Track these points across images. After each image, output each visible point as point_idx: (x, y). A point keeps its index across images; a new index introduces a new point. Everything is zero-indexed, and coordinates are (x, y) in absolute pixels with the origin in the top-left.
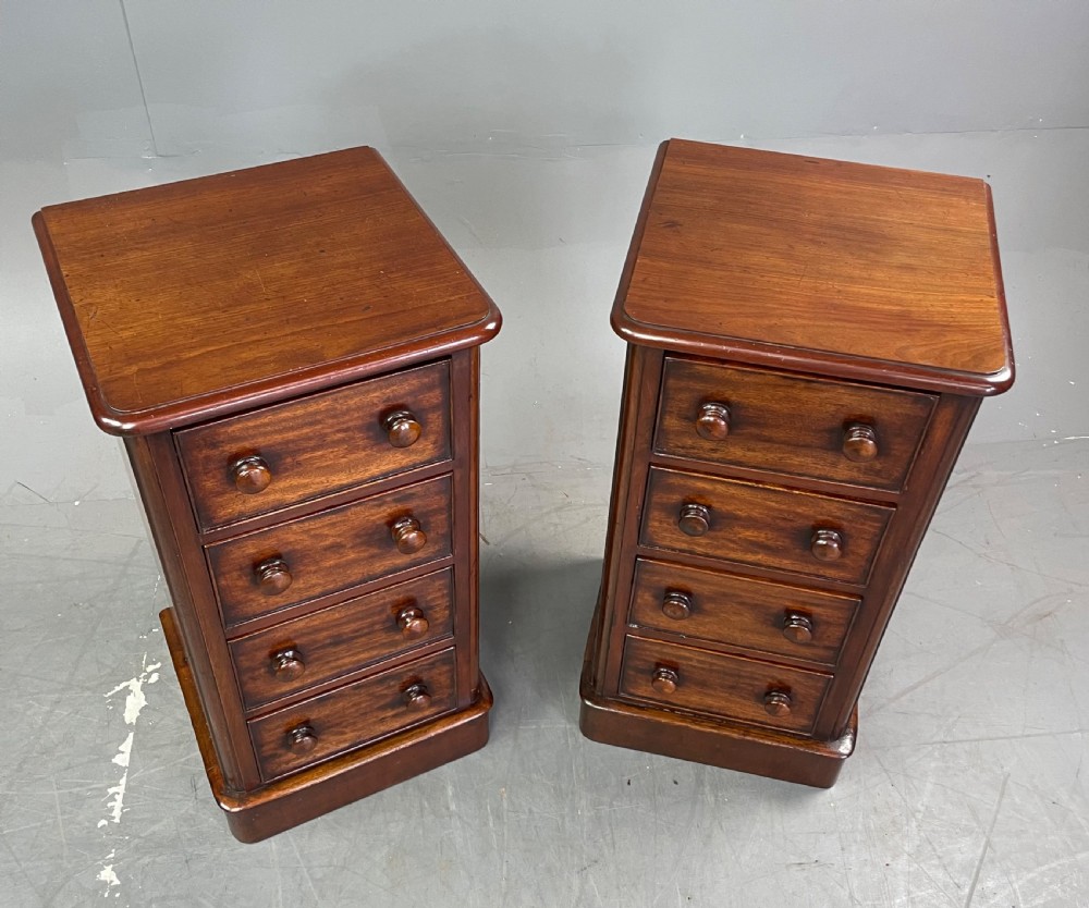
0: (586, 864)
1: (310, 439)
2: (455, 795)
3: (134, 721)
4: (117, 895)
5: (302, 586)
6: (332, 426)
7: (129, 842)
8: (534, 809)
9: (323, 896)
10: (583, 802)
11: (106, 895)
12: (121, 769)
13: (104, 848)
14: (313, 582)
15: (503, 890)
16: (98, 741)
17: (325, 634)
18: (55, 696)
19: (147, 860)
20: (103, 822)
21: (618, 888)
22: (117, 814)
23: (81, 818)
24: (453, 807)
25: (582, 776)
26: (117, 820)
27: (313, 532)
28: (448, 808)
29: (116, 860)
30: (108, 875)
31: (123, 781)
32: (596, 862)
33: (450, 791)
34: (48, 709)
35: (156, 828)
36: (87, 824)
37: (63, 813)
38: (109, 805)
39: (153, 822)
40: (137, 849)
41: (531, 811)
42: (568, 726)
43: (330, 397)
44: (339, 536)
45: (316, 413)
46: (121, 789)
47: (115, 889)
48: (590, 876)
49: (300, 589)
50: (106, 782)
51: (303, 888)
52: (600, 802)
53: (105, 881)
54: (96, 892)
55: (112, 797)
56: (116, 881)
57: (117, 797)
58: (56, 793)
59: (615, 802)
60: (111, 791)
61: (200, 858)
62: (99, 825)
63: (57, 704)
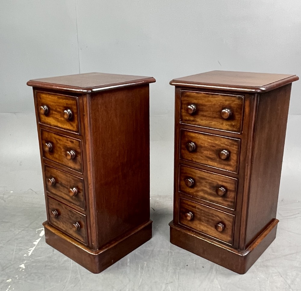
0: (168, 282)
3: (42, 236)
4: (23, 270)
7: (31, 260)
9: (82, 278)
11: (20, 270)
12: (35, 245)
13: (24, 260)
15: (139, 285)
16: (31, 239)
19: (34, 264)
20: (26, 255)
21: (178, 289)
22: (30, 254)
23: (20, 253)
25: (172, 263)
26: (29, 255)
28: (127, 264)
29: (26, 263)
30: (23, 266)
31: (34, 247)
32: (172, 282)
34: (20, 231)
35: (39, 258)
36: (21, 255)
37: (16, 252)
38: (28, 252)
39: (40, 256)
40: (33, 262)
41: (153, 268)
42: (170, 251)
46: (33, 249)
47: (24, 269)
50: (29, 247)
51: (77, 276)
52: (176, 269)
53: (21, 267)
54: (18, 269)
55: (30, 250)
56: (24, 268)
57: (31, 250)
58: (15, 248)
59: (181, 269)
60: (30, 249)
61: (49, 266)
62: (24, 256)
63: (23, 230)
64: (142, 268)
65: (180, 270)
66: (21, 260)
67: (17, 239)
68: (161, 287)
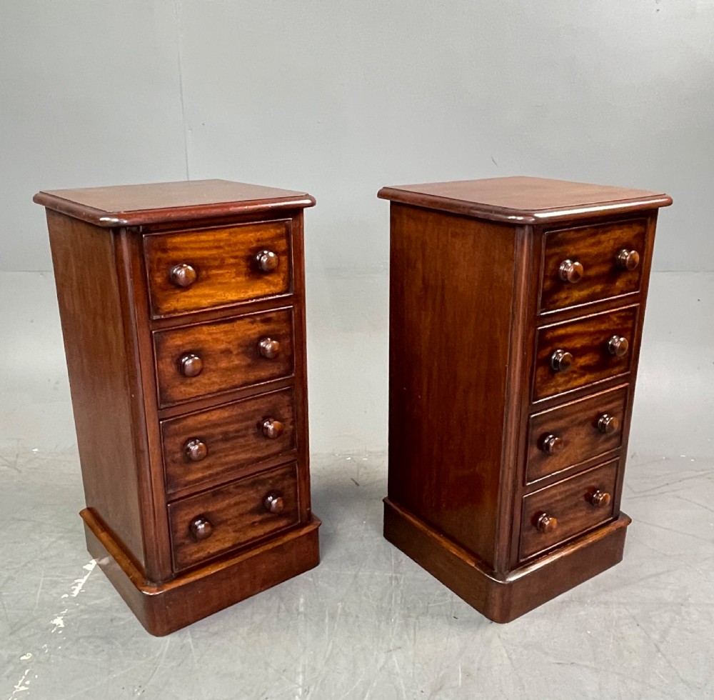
0: (391, 648)
1: (215, 259)
2: (305, 603)
4: (60, 632)
5: (207, 381)
6: (228, 253)
7: (78, 607)
8: (360, 615)
9: (196, 647)
10: (397, 615)
11: (53, 632)
12: (87, 571)
13: (62, 608)
14: (214, 379)
15: (327, 656)
16: (78, 558)
17: (219, 430)
18: (61, 534)
19: (85, 617)
20: (66, 596)
21: (414, 664)
22: (76, 593)
23: (53, 592)
24: (302, 609)
25: (399, 602)
26: (75, 595)
27: (214, 336)
28: (297, 610)
29: (66, 615)
30: (59, 621)
31: (86, 577)
32: (400, 648)
33: (302, 600)
34: (54, 540)
35: (98, 602)
36: (55, 595)
37: (43, 588)
38: (73, 588)
39: (98, 598)
40: (82, 611)
41: (357, 617)
42: (394, 575)
43: (228, 230)
44: (229, 343)
45: (219, 241)
46: (83, 581)
47: (61, 629)
48: (394, 656)
49: (205, 384)
50: (75, 577)
51: (185, 642)
52: (410, 616)
53: (55, 625)
54: (47, 629)
55: (76, 584)
56: (62, 626)
57: (79, 584)
58: (42, 579)
59: (420, 617)
60: (76, 581)
61: (120, 619)
62: (62, 597)
63: (61, 538)
64: (333, 617)
65: (417, 618)
66: (57, 608)
67: (46, 559)
68: (377, 661)
